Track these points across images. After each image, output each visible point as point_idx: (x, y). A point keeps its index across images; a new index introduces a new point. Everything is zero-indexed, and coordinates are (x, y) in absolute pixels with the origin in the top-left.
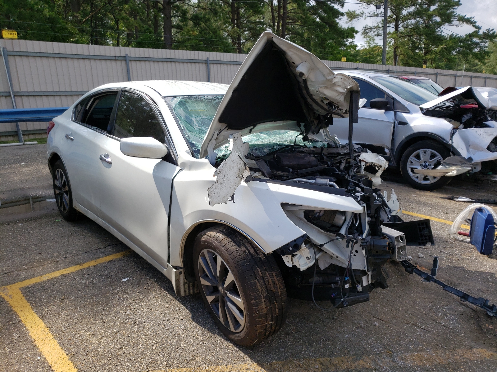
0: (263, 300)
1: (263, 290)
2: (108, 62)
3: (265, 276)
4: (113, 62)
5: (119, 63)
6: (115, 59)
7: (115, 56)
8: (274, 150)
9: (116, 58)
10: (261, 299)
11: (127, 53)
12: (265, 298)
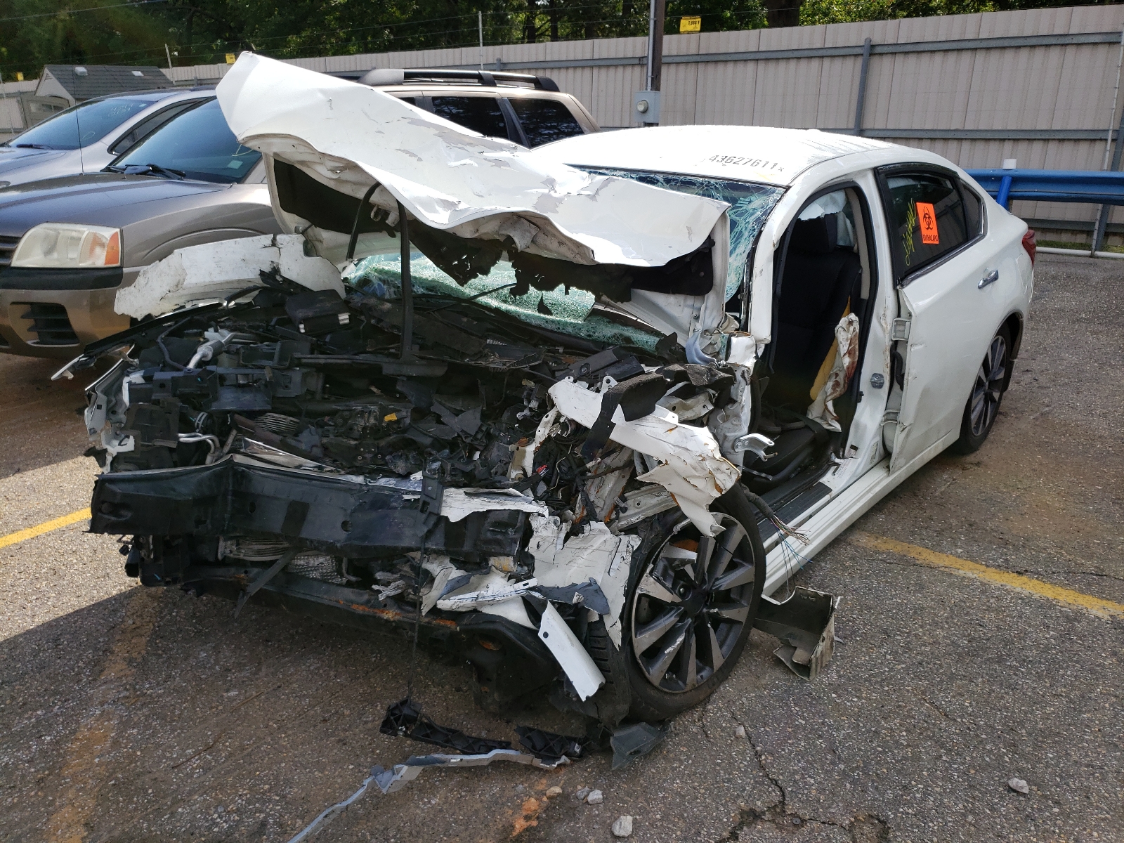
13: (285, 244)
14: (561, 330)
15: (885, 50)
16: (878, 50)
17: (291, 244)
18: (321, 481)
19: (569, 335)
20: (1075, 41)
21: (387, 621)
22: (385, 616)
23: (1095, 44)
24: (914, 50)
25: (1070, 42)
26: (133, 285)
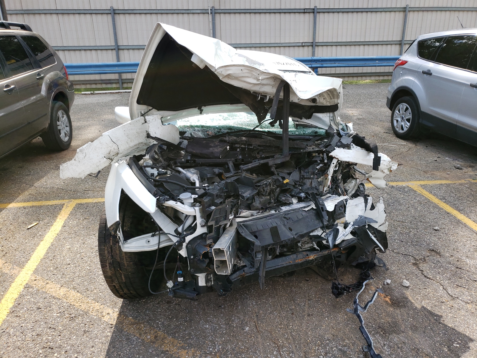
0: (107, 264)
1: (109, 257)
2: (297, 15)
3: (114, 247)
4: (302, 15)
5: (307, 15)
6: (303, 11)
7: (304, 9)
8: (220, 133)
9: (305, 10)
10: (106, 263)
11: (316, 5)
12: (110, 263)
13: (151, 120)
14: (294, 134)
15: (120, 12)
16: (117, 12)
17: (154, 120)
18: (256, 220)
19: (297, 135)
20: (192, 12)
21: (312, 260)
22: (311, 259)
23: (199, 13)
24: (132, 12)
25: (190, 12)
26: (73, 159)
